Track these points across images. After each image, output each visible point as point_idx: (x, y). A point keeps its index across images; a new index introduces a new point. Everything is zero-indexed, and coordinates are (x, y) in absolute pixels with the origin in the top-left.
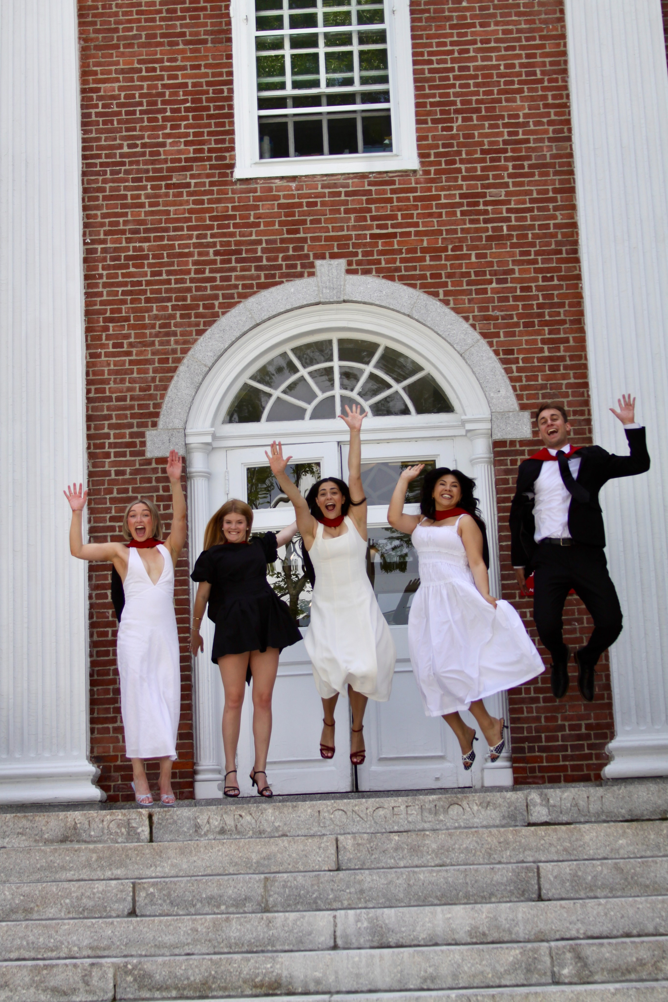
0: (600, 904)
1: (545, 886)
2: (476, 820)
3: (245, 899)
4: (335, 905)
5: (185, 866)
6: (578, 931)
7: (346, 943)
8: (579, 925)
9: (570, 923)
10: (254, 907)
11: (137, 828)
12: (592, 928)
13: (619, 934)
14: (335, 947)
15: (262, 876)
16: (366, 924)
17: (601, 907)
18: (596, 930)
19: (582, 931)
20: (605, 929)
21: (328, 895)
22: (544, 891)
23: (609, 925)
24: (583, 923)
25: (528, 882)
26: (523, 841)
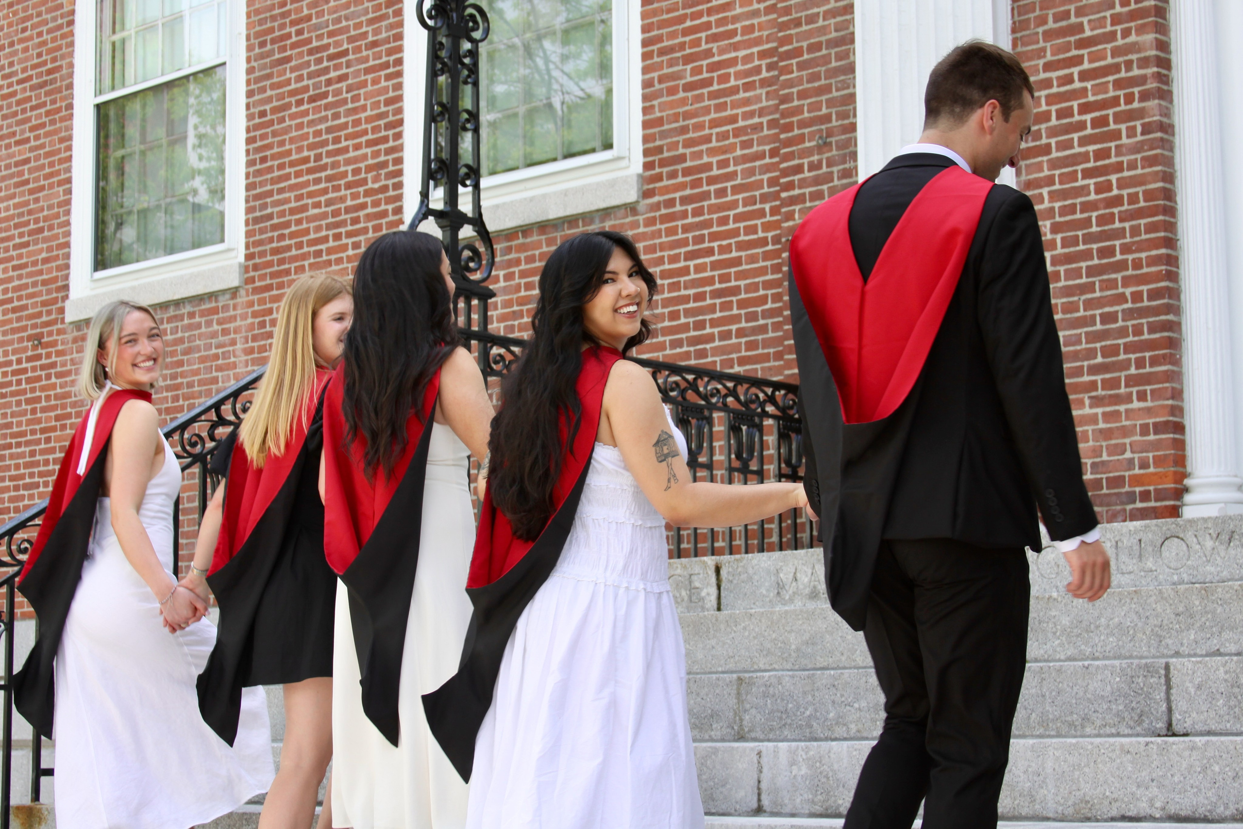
0: (1193, 748)
1: (1180, 705)
2: (1209, 568)
3: (712, 716)
4: (840, 731)
5: (700, 656)
6: (1151, 801)
7: (775, 803)
8: (1155, 791)
9: (1138, 786)
10: (725, 731)
11: (701, 589)
12: (1177, 798)
13: (1228, 813)
14: (759, 811)
15: (735, 676)
16: (804, 770)
17: (1194, 753)
18: (1184, 804)
19: (1158, 804)
20: (1199, 802)
21: (828, 712)
22: (1176, 716)
23: (1210, 794)
24: (1161, 786)
25: (1148, 696)
26: (1219, 610)
